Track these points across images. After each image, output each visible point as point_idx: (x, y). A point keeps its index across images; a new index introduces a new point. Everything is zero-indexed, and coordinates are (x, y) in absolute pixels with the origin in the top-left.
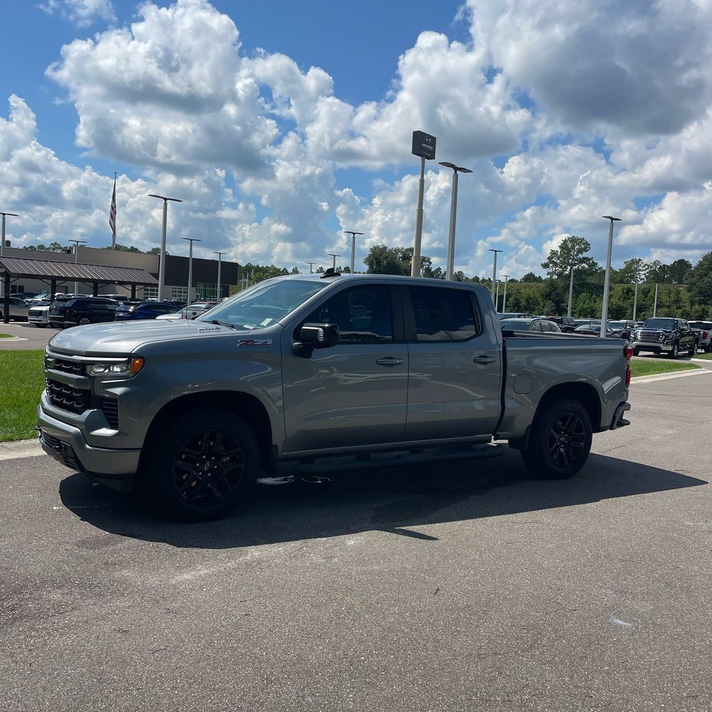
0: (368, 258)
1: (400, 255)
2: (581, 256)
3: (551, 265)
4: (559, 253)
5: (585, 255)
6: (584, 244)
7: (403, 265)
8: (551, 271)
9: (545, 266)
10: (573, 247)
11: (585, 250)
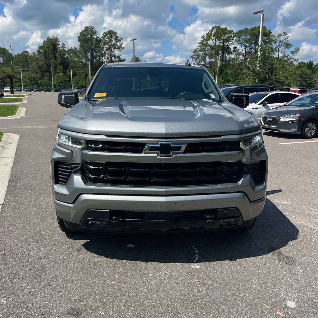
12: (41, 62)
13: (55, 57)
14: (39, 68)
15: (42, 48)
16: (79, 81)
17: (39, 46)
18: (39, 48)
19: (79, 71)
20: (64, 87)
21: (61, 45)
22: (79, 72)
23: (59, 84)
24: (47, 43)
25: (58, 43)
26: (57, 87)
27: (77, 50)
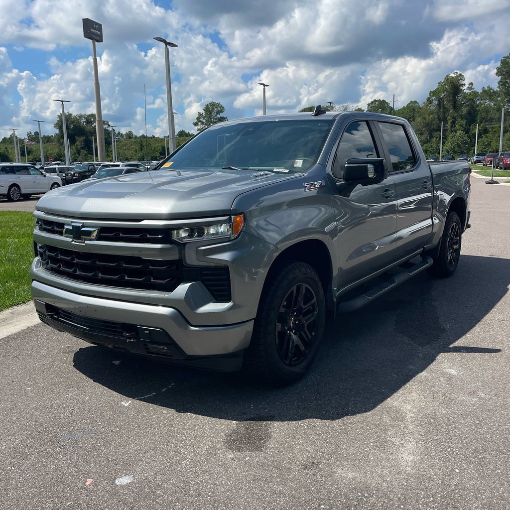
0: (57, 124)
1: (83, 120)
2: (219, 116)
3: (200, 123)
4: (204, 114)
5: (221, 115)
6: (220, 107)
7: (88, 128)
8: (199, 128)
9: (196, 124)
10: (213, 109)
11: (221, 111)
12: (431, 117)
13: (455, 106)
14: (427, 125)
15: (434, 94)
16: (491, 142)
17: (431, 91)
18: (430, 95)
19: (493, 126)
20: (462, 153)
21: (467, 86)
22: (493, 128)
23: (453, 149)
24: (445, 85)
25: (463, 82)
26: (451, 154)
27: (492, 91)
